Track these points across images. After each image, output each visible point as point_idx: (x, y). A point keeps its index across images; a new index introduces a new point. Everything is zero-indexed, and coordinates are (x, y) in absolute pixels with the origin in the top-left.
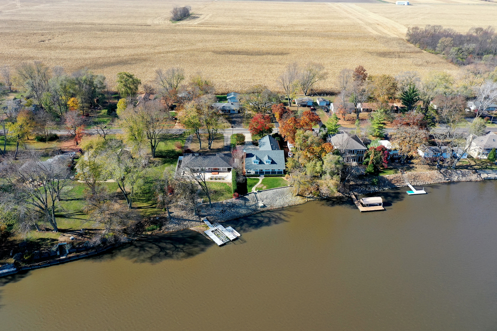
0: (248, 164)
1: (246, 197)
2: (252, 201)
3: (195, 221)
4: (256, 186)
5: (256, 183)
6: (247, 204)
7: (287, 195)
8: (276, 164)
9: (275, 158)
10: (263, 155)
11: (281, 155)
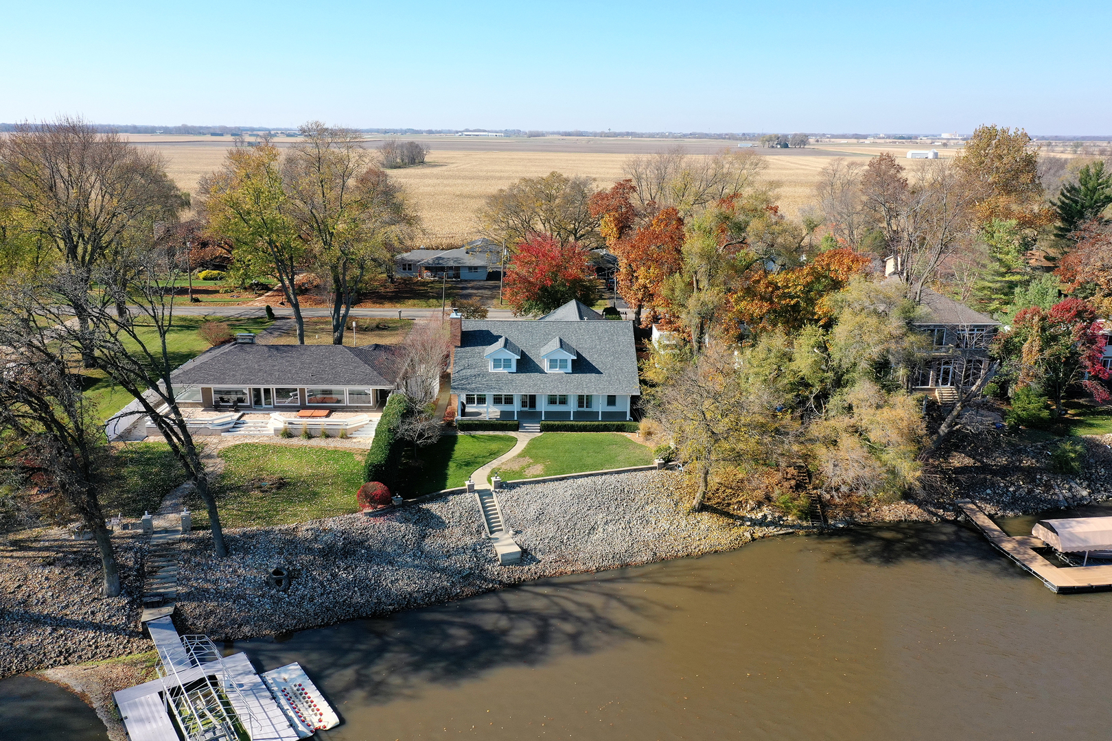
0: (468, 372)
1: (434, 507)
2: (458, 531)
3: (97, 627)
4: (495, 463)
5: (494, 455)
6: (429, 544)
7: (648, 508)
8: (598, 372)
9: (592, 349)
10: (540, 339)
11: (622, 338)
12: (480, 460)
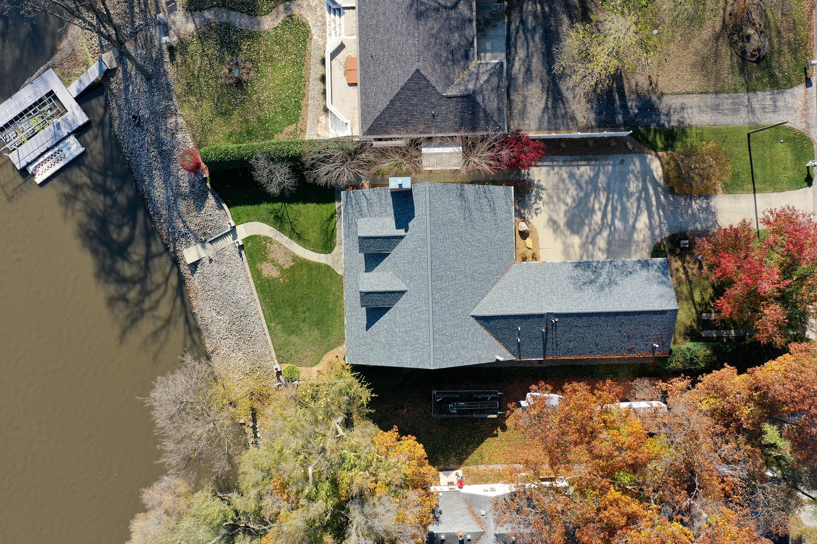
0: (364, 204)
1: (211, 201)
2: (198, 221)
6: (183, 206)
8: (368, 328)
9: (395, 324)
10: (405, 271)
11: (409, 355)
12: (287, 227)
